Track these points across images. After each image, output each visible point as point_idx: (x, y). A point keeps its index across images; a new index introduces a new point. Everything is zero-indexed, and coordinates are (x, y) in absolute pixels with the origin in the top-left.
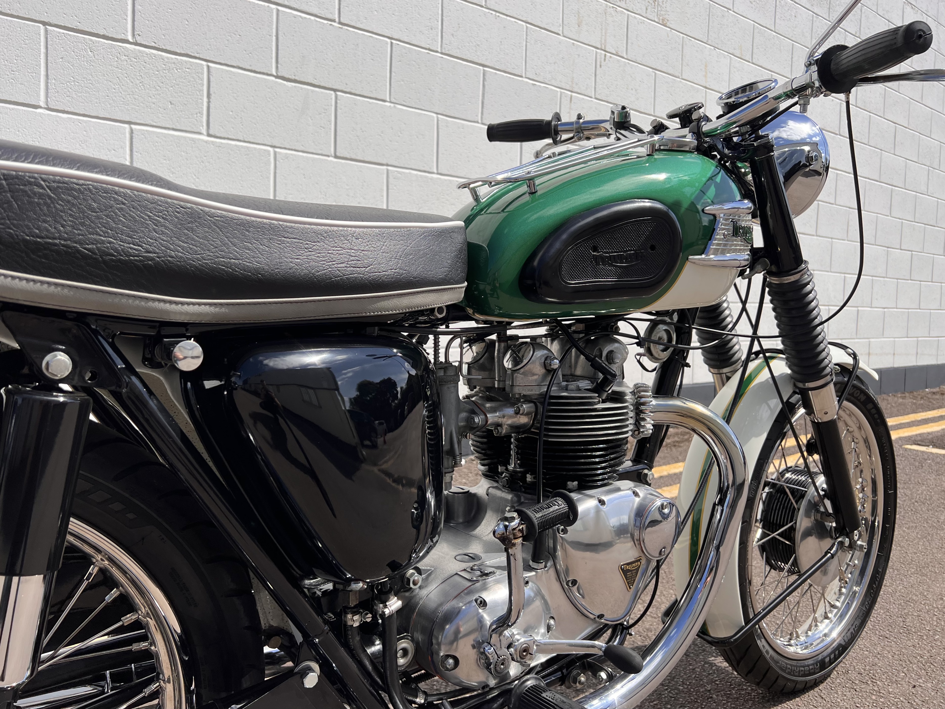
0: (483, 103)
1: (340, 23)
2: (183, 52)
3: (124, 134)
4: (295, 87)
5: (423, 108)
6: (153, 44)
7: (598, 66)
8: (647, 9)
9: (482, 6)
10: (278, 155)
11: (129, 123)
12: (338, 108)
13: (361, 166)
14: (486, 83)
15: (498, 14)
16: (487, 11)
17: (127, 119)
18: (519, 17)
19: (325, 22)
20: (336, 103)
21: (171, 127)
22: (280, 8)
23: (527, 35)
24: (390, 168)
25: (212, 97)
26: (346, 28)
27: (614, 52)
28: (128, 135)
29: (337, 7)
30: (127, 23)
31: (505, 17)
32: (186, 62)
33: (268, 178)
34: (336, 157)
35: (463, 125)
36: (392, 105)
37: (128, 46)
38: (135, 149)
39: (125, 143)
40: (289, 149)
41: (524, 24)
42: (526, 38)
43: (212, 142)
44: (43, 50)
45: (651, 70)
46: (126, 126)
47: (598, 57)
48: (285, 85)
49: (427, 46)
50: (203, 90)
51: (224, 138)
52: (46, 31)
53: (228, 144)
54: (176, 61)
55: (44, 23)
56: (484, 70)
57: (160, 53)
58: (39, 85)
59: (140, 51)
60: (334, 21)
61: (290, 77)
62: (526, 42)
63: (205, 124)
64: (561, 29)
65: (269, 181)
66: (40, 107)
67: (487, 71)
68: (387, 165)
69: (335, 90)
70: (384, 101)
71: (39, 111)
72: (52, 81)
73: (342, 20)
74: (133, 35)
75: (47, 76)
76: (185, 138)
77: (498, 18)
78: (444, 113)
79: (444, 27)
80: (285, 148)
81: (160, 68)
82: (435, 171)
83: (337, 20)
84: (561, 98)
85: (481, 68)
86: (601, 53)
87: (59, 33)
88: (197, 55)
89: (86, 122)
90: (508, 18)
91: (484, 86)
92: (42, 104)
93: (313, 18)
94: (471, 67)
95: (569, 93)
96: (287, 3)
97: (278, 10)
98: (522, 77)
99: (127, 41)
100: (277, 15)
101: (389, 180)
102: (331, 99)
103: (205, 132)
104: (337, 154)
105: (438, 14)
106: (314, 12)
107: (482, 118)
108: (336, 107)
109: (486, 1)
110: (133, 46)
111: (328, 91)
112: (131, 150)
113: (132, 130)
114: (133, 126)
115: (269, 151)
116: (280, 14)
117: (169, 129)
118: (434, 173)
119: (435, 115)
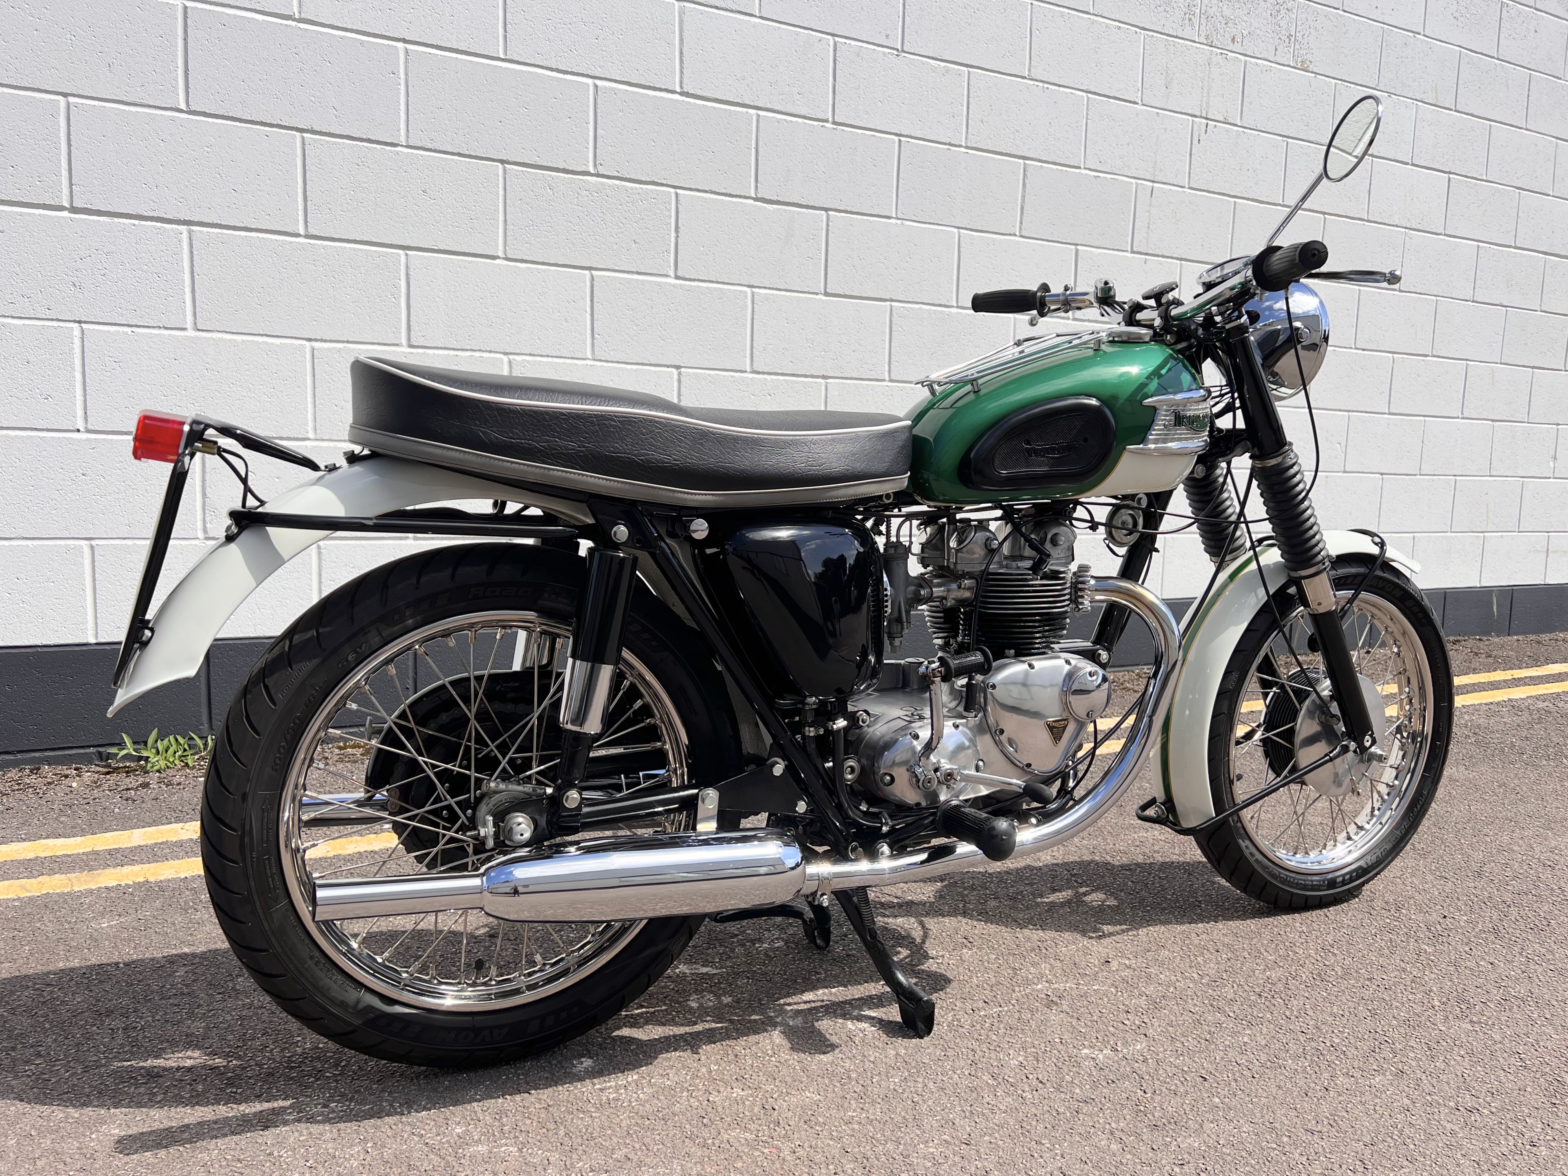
0: (1022, 208)
1: (834, 123)
2: (648, 180)
3: (585, 282)
4: (777, 209)
5: (940, 223)
6: (616, 174)
7: (1195, 142)
8: (1276, 50)
9: (1025, 78)
10: (756, 296)
11: (590, 269)
12: (830, 232)
13: (857, 304)
14: (1027, 181)
15: (1046, 86)
16: (1032, 82)
17: (589, 265)
18: (1076, 86)
19: (816, 123)
20: (828, 225)
21: (635, 270)
22: (761, 113)
23: (1088, 110)
24: (894, 304)
25: (680, 231)
26: (842, 128)
27: (1222, 119)
28: (588, 284)
29: (831, 102)
30: (588, 152)
31: (1057, 88)
32: (652, 191)
33: (745, 325)
34: (826, 294)
35: (994, 240)
36: (899, 222)
37: (589, 178)
38: (595, 299)
39: (585, 293)
40: (770, 288)
41: (1084, 94)
42: (1087, 114)
43: (681, 285)
44: (501, 192)
45: (1280, 138)
46: (587, 272)
47: (1195, 128)
48: (765, 208)
49: (947, 140)
50: (670, 224)
51: (694, 280)
52: (505, 170)
53: (697, 286)
54: (640, 191)
55: (502, 162)
56: (1025, 164)
57: (623, 183)
58: (498, 233)
59: (602, 184)
60: (827, 121)
61: (772, 198)
62: (1087, 119)
63: (672, 264)
64: (1140, 94)
65: (746, 330)
66: (498, 257)
67: (1030, 165)
68: (892, 300)
69: (826, 210)
70: (889, 218)
71: (498, 261)
72: (510, 227)
73: (837, 119)
74: (595, 165)
75: (505, 221)
76: (650, 282)
77: (1046, 91)
78: (968, 227)
79: (970, 112)
80: (765, 288)
81: (622, 201)
82: (955, 305)
83: (830, 120)
84: (1136, 192)
85: (1021, 161)
86: (1200, 123)
87: (518, 171)
88: (664, 182)
89: (544, 271)
90: (1062, 89)
91: (1024, 185)
92: (501, 254)
93: (800, 120)
94: (1007, 161)
95: (1150, 184)
96: (769, 106)
97: (758, 115)
98: (1079, 168)
99: (588, 173)
100: (758, 121)
101: (893, 319)
102: (822, 221)
103: (672, 274)
104: (828, 291)
105: (963, 95)
106: (803, 113)
107: (1020, 228)
108: (827, 230)
109: (1030, 70)
110: (595, 178)
111: (818, 212)
112: (592, 301)
113: (592, 276)
114: (594, 272)
115: (746, 292)
116: (761, 120)
117: (632, 272)
118: (953, 307)
119: (956, 230)
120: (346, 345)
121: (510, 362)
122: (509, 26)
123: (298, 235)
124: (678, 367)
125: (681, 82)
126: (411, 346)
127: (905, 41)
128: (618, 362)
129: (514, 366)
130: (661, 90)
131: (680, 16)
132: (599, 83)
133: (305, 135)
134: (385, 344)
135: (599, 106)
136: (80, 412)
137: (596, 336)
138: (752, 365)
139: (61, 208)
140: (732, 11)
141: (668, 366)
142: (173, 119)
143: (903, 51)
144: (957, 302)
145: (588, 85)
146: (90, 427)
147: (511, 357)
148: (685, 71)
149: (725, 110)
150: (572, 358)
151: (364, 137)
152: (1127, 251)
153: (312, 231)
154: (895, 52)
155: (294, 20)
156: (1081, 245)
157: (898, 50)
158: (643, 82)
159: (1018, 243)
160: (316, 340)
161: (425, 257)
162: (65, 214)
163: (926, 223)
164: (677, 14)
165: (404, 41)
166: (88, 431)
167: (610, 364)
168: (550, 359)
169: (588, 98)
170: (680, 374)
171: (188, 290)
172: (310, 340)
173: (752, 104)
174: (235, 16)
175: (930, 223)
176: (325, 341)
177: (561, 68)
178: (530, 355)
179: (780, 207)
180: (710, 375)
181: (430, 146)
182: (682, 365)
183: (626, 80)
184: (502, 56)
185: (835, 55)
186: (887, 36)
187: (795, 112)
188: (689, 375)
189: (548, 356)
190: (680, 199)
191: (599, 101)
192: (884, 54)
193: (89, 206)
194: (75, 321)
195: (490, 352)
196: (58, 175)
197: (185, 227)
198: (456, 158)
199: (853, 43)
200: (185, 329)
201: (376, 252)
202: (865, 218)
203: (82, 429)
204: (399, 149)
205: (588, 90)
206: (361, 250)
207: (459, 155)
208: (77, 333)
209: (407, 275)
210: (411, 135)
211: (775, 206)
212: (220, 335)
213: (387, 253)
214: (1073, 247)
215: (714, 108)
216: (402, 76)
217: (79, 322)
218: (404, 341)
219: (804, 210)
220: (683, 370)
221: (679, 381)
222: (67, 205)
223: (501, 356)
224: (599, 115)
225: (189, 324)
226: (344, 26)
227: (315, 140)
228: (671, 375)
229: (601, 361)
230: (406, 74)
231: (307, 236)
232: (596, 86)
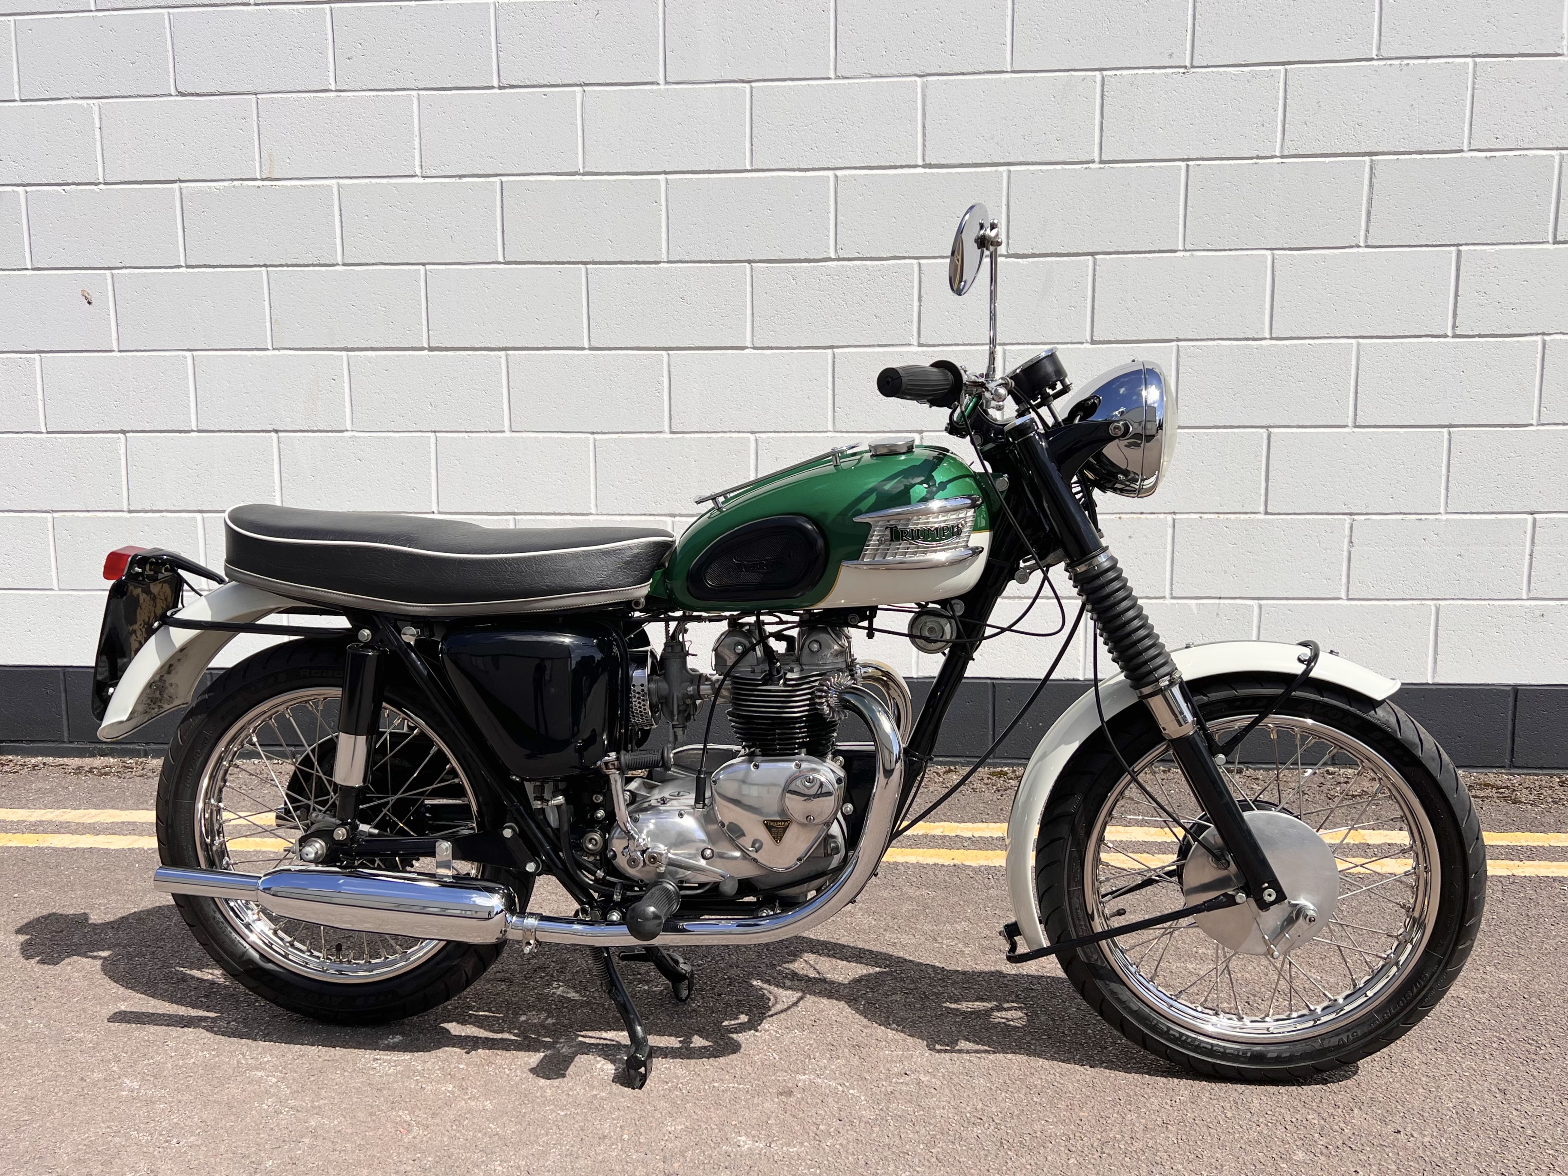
1: (1102, 162)
2: (889, 255)
3: (827, 360)
4: (1033, 262)
6: (857, 255)
9: (1372, 60)
11: (831, 347)
12: (1097, 277)
13: (1132, 348)
14: (1374, 180)
15: (1405, 62)
16: (1383, 63)
17: (829, 343)
18: (1455, 53)
19: (1079, 167)
20: (1094, 270)
21: (876, 343)
22: (1012, 168)
23: (1475, 78)
24: (1180, 343)
25: (924, 299)
26: (1111, 165)
28: (830, 361)
29: (1097, 141)
30: (829, 239)
31: (1423, 61)
32: (893, 266)
34: (1093, 342)
36: (1188, 254)
37: (830, 263)
38: (837, 375)
39: (827, 370)
40: (1024, 344)
42: (1474, 83)
43: (923, 352)
44: (749, 289)
46: (829, 351)
48: (1018, 263)
49: (1253, 154)
50: (912, 294)
51: (939, 345)
52: (752, 268)
53: (942, 351)
54: (881, 268)
55: (750, 262)
56: (1372, 161)
57: (864, 262)
58: (746, 326)
59: (842, 267)
60: (1093, 162)
61: (1026, 252)
62: (1474, 88)
63: (915, 333)
66: (747, 348)
67: (1379, 161)
68: (1178, 340)
69: (1092, 254)
70: (1174, 251)
71: (746, 351)
72: (757, 319)
73: (1106, 157)
74: (836, 251)
75: (754, 313)
76: (891, 352)
77: (1407, 67)
78: (1288, 246)
79: (1288, 115)
80: (1019, 344)
81: (863, 280)
83: (1097, 160)
84: (1561, 166)
85: (1367, 159)
87: (764, 268)
88: (907, 255)
89: (788, 354)
90: (1430, 61)
92: (749, 345)
93: (1060, 167)
94: (1343, 162)
96: (1022, 159)
97: (1010, 171)
98: (1462, 151)
99: (830, 259)
100: (1009, 177)
101: (1181, 360)
102: (1087, 266)
103: (915, 343)
104: (1095, 338)
105: (1277, 98)
106: (1061, 159)
107: (1366, 237)
108: (1094, 275)
109: (1379, 49)
110: (836, 263)
111: (1082, 258)
112: (834, 377)
113: (834, 354)
114: (836, 350)
116: (1012, 176)
117: (873, 346)
118: (1265, 339)
119: (1268, 253)
120: (620, 435)
121: (756, 440)
122: (755, 139)
123: (583, 349)
124: (921, 431)
125: (924, 155)
126: (672, 432)
127: (1195, 55)
128: (858, 432)
129: (759, 443)
130: (902, 167)
131: (923, 92)
132: (839, 173)
133: (588, 266)
134: (651, 433)
135: (839, 195)
136: (434, 499)
137: (837, 409)
139: (423, 349)
140: (980, 73)
141: (910, 432)
142: (494, 270)
143: (1193, 67)
144: (1271, 333)
145: (828, 177)
146: (441, 510)
147: (757, 435)
148: (927, 144)
149: (971, 173)
150: (814, 432)
151: (633, 260)
152: (1548, 242)
153: (594, 344)
154: (1182, 70)
155: (580, 174)
156: (1466, 244)
157: (1185, 67)
158: (883, 164)
159: (1363, 255)
160: (598, 433)
161: (683, 355)
162: (426, 352)
163: (1225, 250)
164: (919, 90)
165: (666, 173)
166: (440, 513)
167: (851, 435)
168: (793, 435)
169: (828, 189)
170: (922, 438)
171: (506, 401)
172: (593, 433)
173: (1002, 161)
174: (536, 181)
175: (1230, 250)
176: (605, 433)
177: (802, 166)
178: (775, 432)
179: (1036, 259)
181: (687, 258)
182: (925, 429)
183: (866, 164)
184: (748, 168)
185: (1103, 91)
186: (1171, 55)
187: (1053, 160)
189: (791, 432)
190: (922, 268)
191: (839, 190)
192: (1166, 75)
193: (440, 345)
194: (432, 431)
195: (739, 432)
196: (420, 324)
197: (503, 352)
198: (709, 265)
199: (1125, 72)
200: (503, 432)
201: (643, 355)
202: (1143, 255)
203: (436, 511)
204: (662, 265)
205: (828, 182)
206: (632, 355)
207: (712, 262)
208: (433, 440)
209: (669, 372)
210: (670, 251)
211: (1030, 260)
212: (528, 434)
213: (652, 355)
214: (1453, 249)
215: (959, 173)
216: (663, 203)
217: (435, 432)
218: (667, 429)
219: (1065, 259)
220: (925, 434)
222: (426, 346)
223: (749, 435)
224: (839, 203)
225: (506, 428)
226: (618, 171)
227: (595, 269)
229: (841, 432)
230: (667, 201)
231: (590, 349)
232: (836, 177)
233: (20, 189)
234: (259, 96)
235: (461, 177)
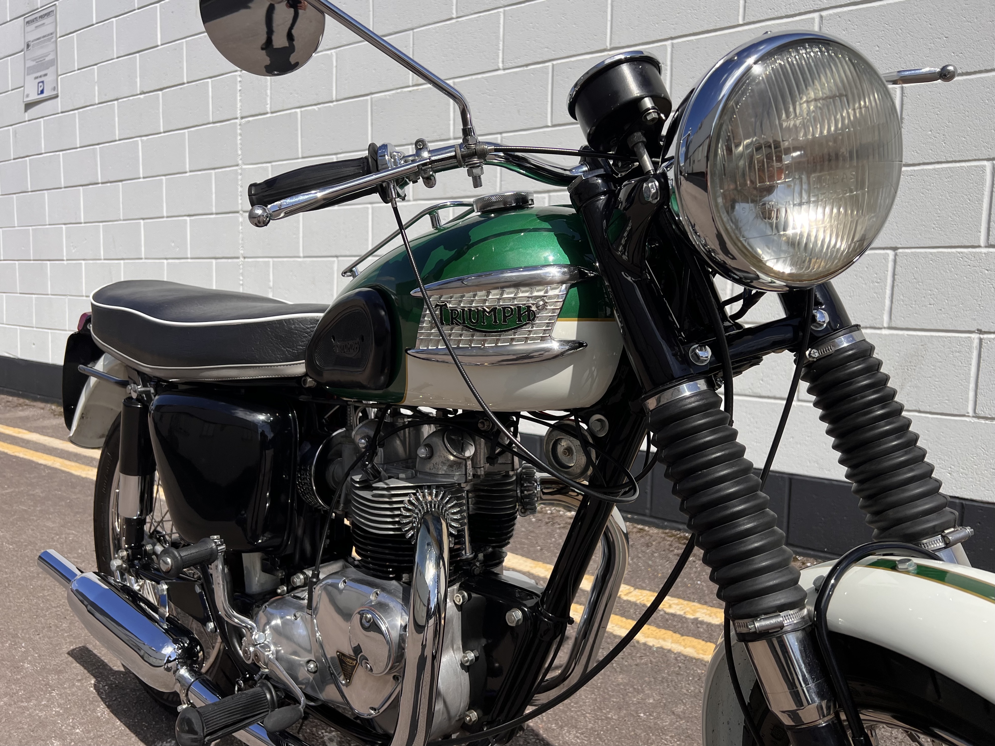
115: (985, 166)
124: (895, 249)
138: (988, 239)
141: (884, 249)
142: (545, 132)
165: (672, 38)
170: (896, 255)
180: (931, 253)
182: (900, 246)
184: (741, 23)
188: (906, 255)
190: (905, 92)
220: (900, 251)
221: (895, 261)
228: (886, 257)
232: (821, 17)
233: (298, 110)
234: (415, 30)
235: (527, 65)
